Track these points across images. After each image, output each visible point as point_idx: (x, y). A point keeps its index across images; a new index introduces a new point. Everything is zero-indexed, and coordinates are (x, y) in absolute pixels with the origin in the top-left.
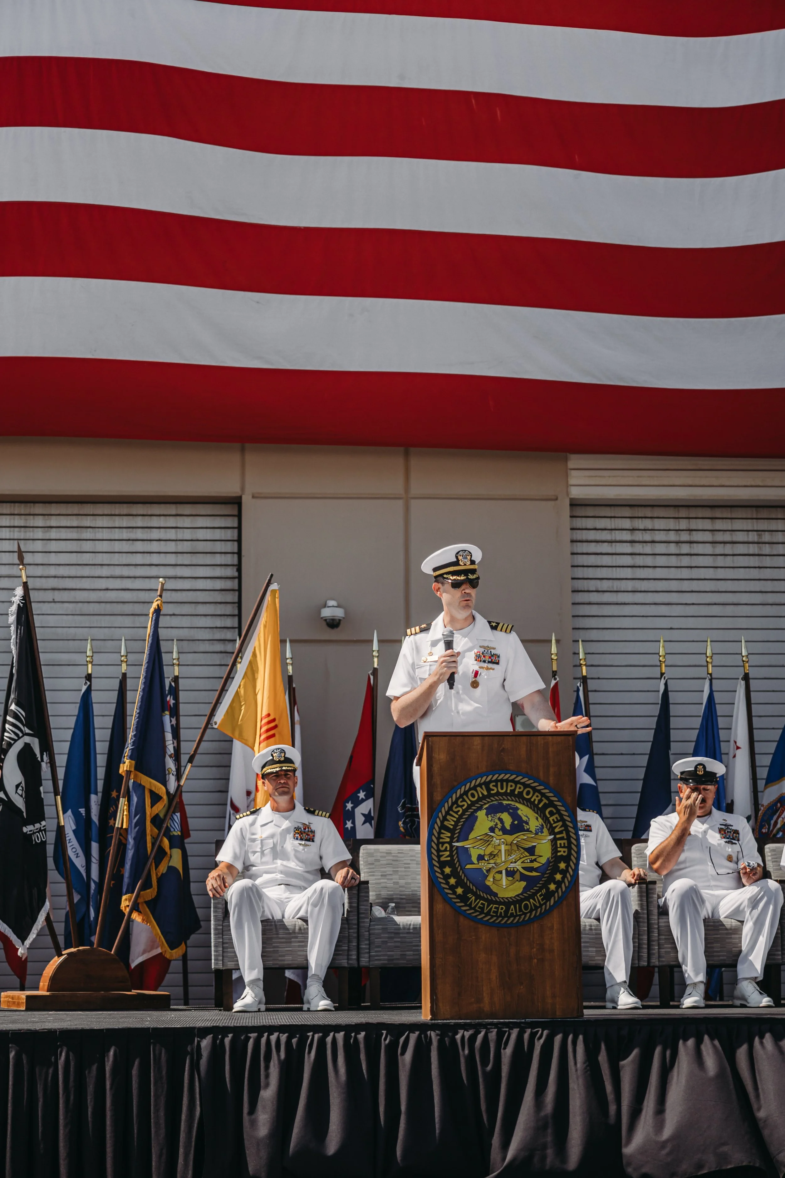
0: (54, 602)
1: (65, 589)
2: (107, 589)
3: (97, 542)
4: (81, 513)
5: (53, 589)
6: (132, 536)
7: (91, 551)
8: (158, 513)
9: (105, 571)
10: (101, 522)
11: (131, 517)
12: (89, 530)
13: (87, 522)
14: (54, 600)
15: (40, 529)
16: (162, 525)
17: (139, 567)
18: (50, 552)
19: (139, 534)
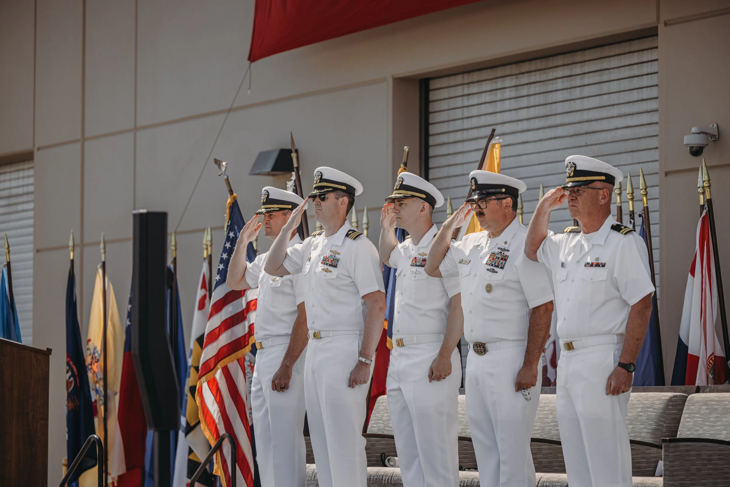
0: (587, 145)
1: (593, 132)
2: (617, 129)
3: (611, 83)
4: (603, 56)
5: (586, 133)
6: (632, 73)
7: (607, 92)
8: (646, 47)
9: (615, 111)
10: (614, 62)
11: (631, 54)
12: (607, 71)
13: (605, 64)
14: (586, 143)
15: (579, 77)
16: (650, 59)
17: (635, 103)
18: (584, 98)
19: (635, 70)
